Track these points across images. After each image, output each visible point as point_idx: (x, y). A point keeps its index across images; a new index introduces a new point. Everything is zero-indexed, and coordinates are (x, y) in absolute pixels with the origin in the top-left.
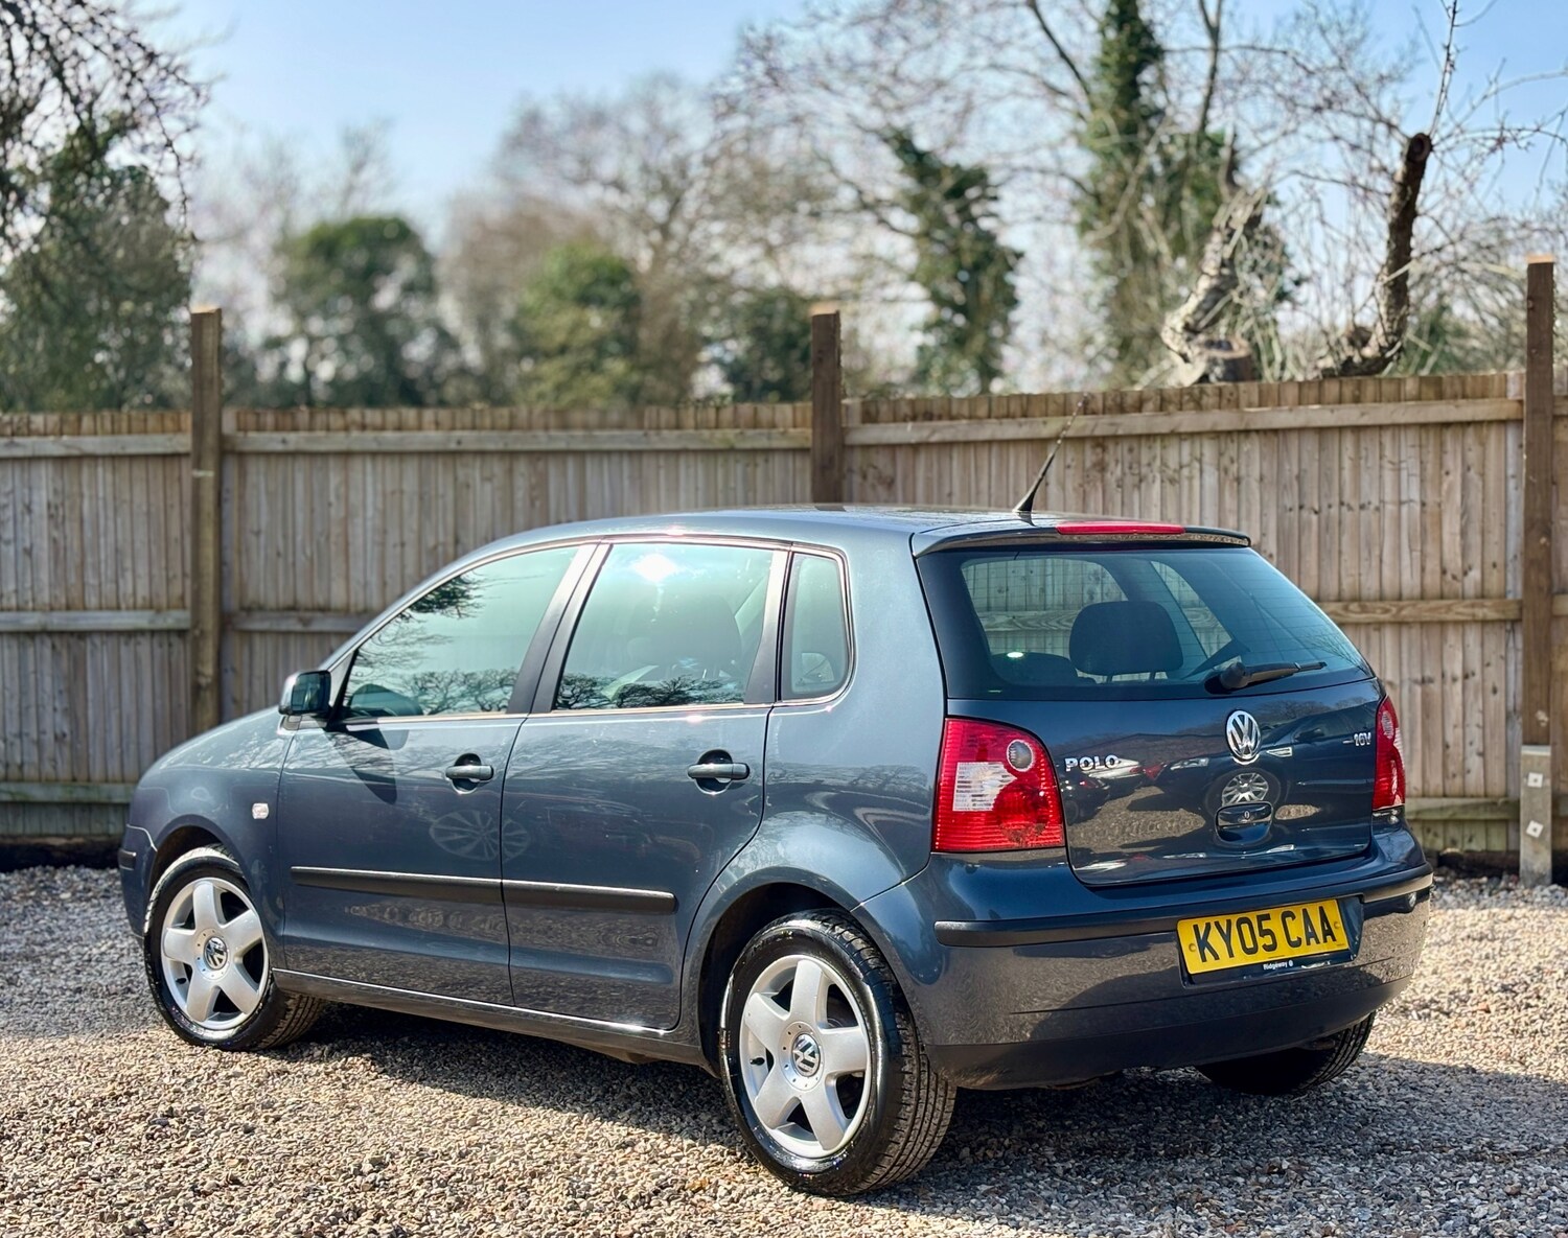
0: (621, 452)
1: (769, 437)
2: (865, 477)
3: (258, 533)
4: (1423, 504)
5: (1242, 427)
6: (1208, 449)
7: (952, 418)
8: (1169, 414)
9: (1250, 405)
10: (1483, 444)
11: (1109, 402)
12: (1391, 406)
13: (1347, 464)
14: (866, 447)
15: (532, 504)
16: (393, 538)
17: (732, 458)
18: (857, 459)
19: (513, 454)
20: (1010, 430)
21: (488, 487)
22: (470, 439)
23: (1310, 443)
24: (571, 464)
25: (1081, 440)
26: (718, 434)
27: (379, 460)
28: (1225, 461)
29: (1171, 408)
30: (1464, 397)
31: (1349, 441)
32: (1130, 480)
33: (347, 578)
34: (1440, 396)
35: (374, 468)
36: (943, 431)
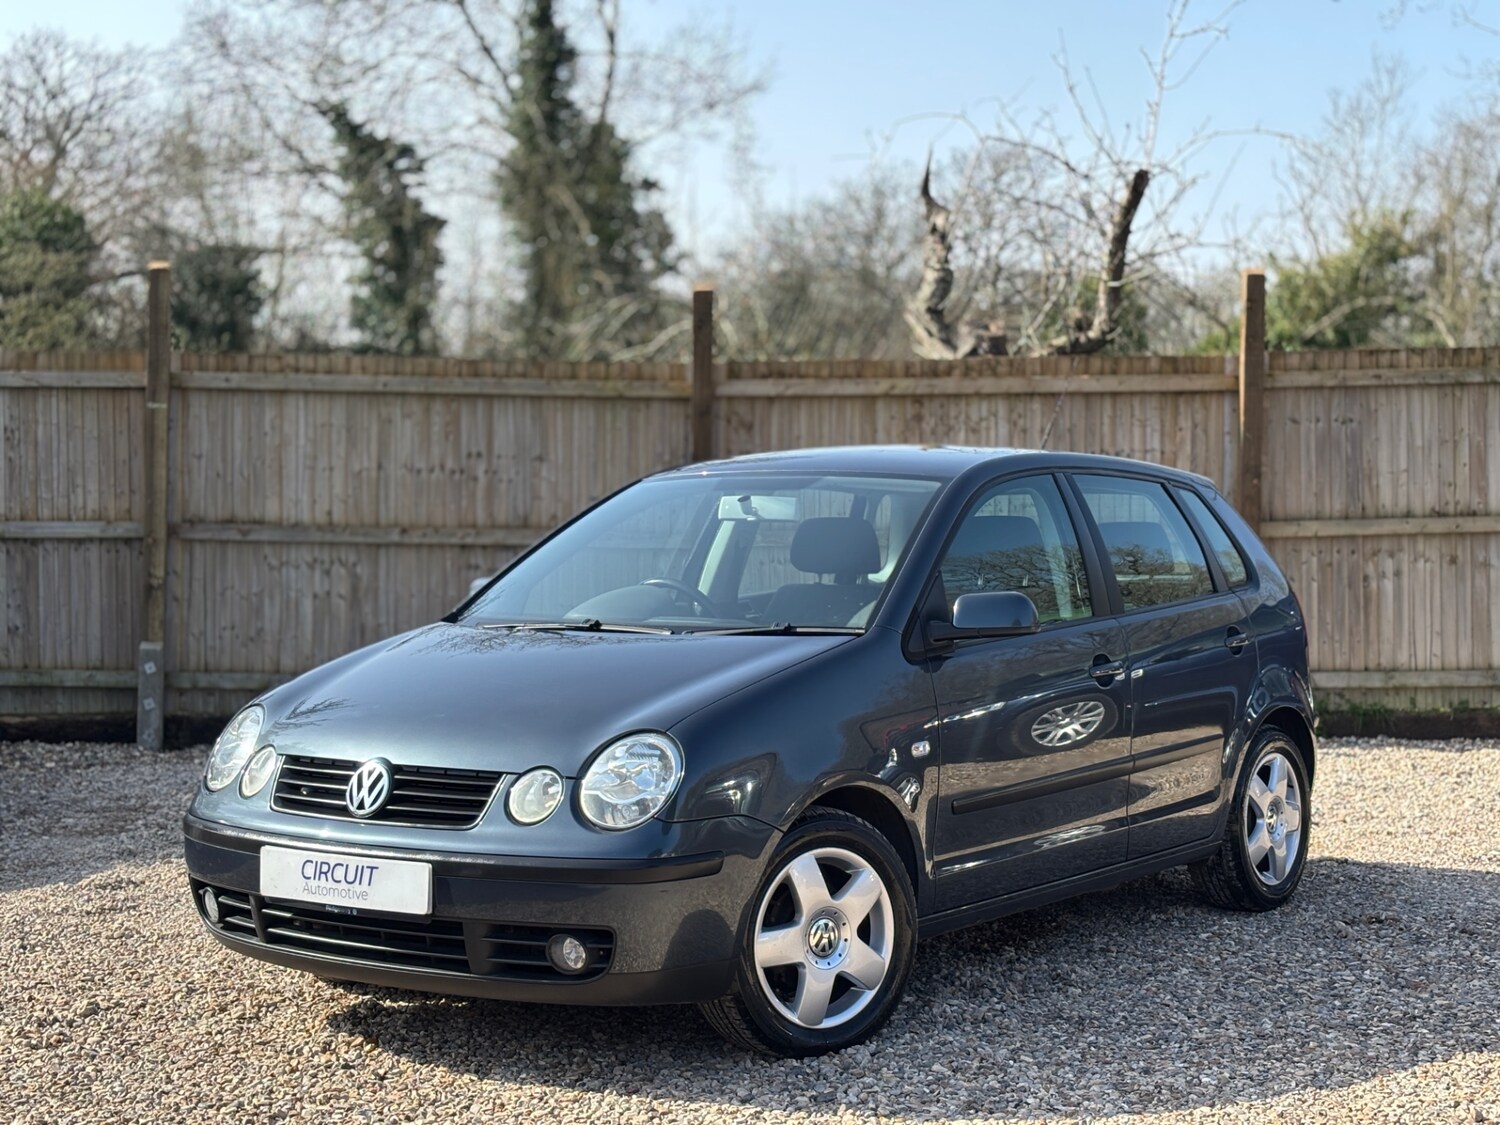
0: (524, 397)
1: (653, 388)
2: (729, 421)
3: (199, 457)
4: (1163, 453)
5: (1029, 390)
6: (1002, 407)
8: (974, 379)
9: (1034, 373)
10: (1206, 408)
11: (926, 368)
12: (1141, 378)
13: (1106, 421)
14: (731, 399)
15: (447, 437)
16: (322, 463)
17: (619, 404)
18: (722, 408)
22: (395, 384)
23: (1080, 403)
25: (902, 397)
26: (610, 384)
27: (311, 398)
28: (1015, 416)
29: (974, 374)
30: (1194, 372)
31: (1108, 403)
32: (941, 429)
33: (281, 497)
34: (1176, 371)
35: (306, 404)
36: (795, 387)
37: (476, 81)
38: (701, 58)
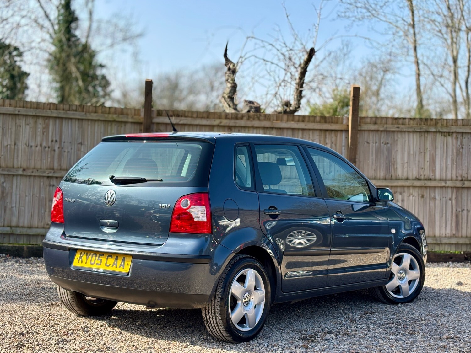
0: (76, 119)
1: (127, 118)
5: (272, 126)
7: (185, 117)
8: (251, 121)
9: (274, 120)
10: (336, 136)
11: (233, 116)
14: (158, 124)
15: (43, 134)
17: (113, 124)
19: (38, 117)
20: (204, 122)
21: (28, 127)
23: (290, 131)
24: (58, 121)
26: (110, 116)
29: (251, 119)
30: (332, 123)
31: (300, 131)
34: (326, 122)
36: (183, 121)
37: (42, 27)
38: (122, 24)
